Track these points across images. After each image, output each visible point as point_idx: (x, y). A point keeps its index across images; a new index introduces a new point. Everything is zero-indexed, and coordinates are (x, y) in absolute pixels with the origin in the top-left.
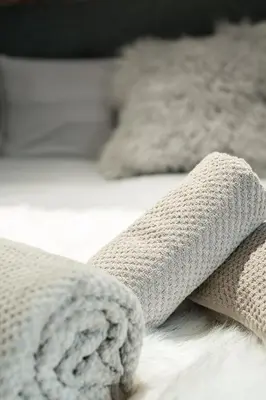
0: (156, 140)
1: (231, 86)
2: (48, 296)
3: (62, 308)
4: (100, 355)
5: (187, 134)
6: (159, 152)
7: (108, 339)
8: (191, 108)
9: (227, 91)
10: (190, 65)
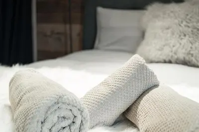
0: (158, 47)
1: (190, 25)
2: (47, 100)
3: (53, 106)
4: (70, 128)
5: (171, 45)
6: (160, 53)
7: (74, 122)
8: (173, 34)
9: (189, 27)
10: (172, 15)
